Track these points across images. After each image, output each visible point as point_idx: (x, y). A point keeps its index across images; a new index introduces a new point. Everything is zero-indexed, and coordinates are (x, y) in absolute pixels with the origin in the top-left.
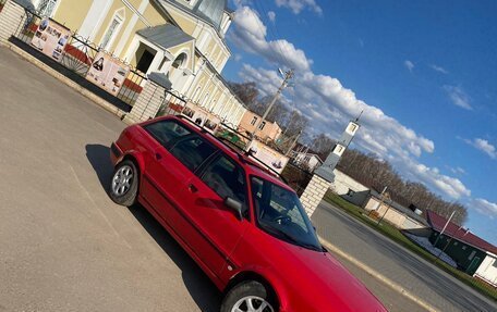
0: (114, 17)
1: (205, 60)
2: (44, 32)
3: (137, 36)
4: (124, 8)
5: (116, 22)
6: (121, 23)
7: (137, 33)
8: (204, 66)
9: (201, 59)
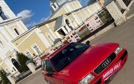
0: (47, 36)
1: (73, 12)
2: (36, 62)
3: (55, 32)
4: (46, 32)
5: (49, 36)
6: (50, 35)
7: (54, 31)
8: (75, 13)
9: (72, 13)
